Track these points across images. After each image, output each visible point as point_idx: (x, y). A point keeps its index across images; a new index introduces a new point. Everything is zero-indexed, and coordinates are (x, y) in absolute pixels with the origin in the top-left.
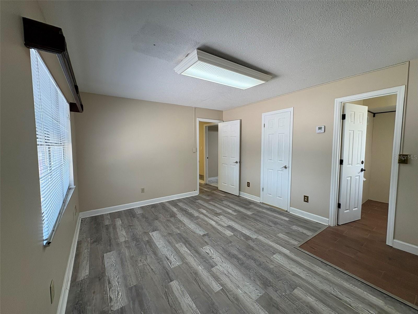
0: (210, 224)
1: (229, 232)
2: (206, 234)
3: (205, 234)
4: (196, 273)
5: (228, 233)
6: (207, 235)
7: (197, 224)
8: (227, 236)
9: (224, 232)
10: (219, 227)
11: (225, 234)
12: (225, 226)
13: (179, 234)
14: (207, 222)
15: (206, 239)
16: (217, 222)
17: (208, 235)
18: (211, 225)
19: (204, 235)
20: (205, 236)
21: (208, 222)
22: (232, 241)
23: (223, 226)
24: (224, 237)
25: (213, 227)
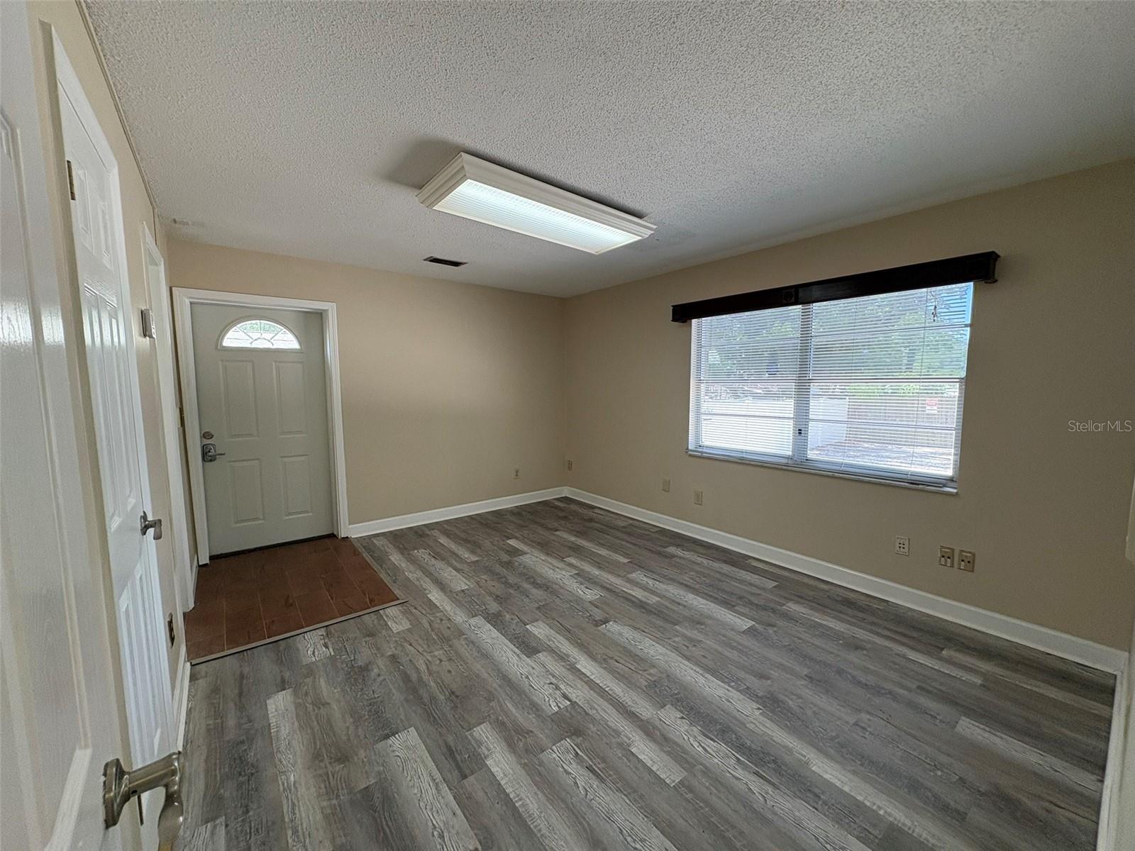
0: (596, 661)
1: (536, 633)
2: (602, 625)
3: (604, 626)
4: (600, 568)
5: (541, 628)
6: (597, 623)
7: (641, 659)
8: (544, 622)
9: (551, 631)
10: (566, 647)
11: (550, 627)
12: (545, 653)
13: (677, 625)
14: (612, 671)
15: (598, 614)
16: (573, 669)
17: (594, 622)
18: (592, 656)
19: (605, 622)
20: (601, 621)
21: (605, 668)
22: (535, 610)
23: (552, 651)
24: (554, 619)
25: (585, 647)
